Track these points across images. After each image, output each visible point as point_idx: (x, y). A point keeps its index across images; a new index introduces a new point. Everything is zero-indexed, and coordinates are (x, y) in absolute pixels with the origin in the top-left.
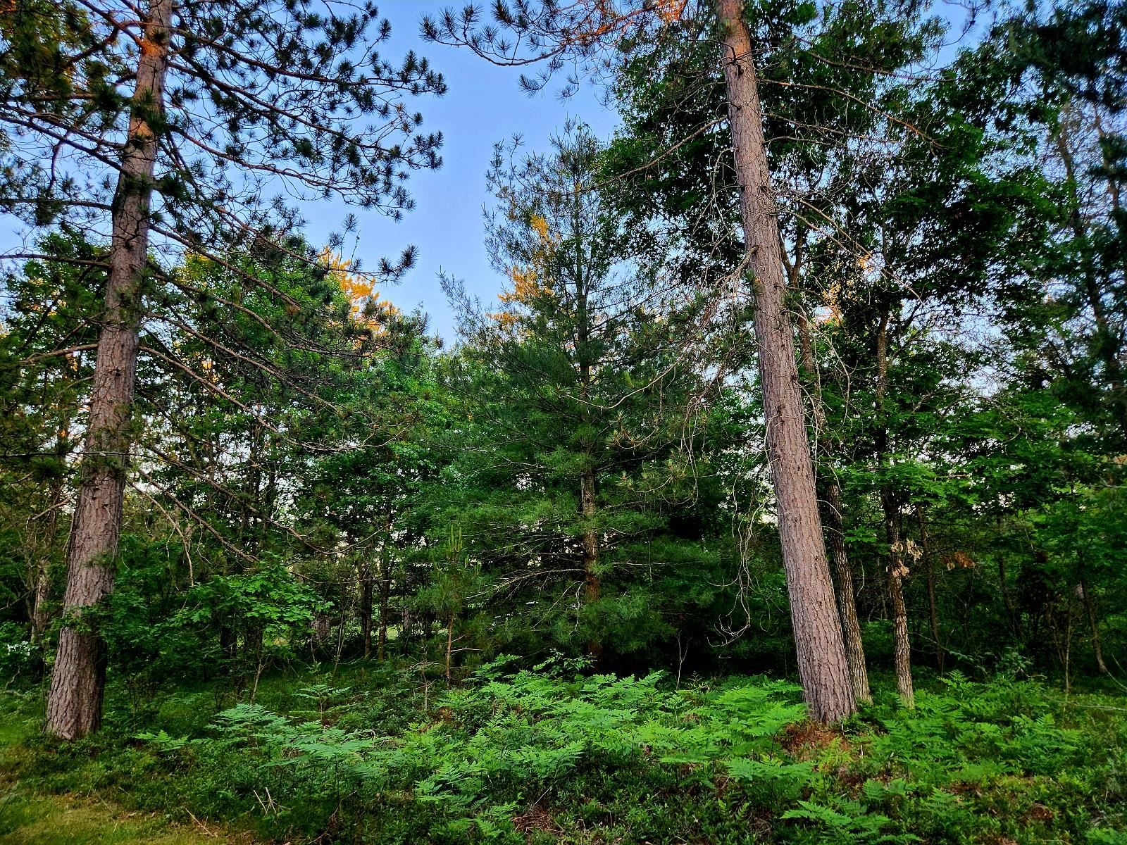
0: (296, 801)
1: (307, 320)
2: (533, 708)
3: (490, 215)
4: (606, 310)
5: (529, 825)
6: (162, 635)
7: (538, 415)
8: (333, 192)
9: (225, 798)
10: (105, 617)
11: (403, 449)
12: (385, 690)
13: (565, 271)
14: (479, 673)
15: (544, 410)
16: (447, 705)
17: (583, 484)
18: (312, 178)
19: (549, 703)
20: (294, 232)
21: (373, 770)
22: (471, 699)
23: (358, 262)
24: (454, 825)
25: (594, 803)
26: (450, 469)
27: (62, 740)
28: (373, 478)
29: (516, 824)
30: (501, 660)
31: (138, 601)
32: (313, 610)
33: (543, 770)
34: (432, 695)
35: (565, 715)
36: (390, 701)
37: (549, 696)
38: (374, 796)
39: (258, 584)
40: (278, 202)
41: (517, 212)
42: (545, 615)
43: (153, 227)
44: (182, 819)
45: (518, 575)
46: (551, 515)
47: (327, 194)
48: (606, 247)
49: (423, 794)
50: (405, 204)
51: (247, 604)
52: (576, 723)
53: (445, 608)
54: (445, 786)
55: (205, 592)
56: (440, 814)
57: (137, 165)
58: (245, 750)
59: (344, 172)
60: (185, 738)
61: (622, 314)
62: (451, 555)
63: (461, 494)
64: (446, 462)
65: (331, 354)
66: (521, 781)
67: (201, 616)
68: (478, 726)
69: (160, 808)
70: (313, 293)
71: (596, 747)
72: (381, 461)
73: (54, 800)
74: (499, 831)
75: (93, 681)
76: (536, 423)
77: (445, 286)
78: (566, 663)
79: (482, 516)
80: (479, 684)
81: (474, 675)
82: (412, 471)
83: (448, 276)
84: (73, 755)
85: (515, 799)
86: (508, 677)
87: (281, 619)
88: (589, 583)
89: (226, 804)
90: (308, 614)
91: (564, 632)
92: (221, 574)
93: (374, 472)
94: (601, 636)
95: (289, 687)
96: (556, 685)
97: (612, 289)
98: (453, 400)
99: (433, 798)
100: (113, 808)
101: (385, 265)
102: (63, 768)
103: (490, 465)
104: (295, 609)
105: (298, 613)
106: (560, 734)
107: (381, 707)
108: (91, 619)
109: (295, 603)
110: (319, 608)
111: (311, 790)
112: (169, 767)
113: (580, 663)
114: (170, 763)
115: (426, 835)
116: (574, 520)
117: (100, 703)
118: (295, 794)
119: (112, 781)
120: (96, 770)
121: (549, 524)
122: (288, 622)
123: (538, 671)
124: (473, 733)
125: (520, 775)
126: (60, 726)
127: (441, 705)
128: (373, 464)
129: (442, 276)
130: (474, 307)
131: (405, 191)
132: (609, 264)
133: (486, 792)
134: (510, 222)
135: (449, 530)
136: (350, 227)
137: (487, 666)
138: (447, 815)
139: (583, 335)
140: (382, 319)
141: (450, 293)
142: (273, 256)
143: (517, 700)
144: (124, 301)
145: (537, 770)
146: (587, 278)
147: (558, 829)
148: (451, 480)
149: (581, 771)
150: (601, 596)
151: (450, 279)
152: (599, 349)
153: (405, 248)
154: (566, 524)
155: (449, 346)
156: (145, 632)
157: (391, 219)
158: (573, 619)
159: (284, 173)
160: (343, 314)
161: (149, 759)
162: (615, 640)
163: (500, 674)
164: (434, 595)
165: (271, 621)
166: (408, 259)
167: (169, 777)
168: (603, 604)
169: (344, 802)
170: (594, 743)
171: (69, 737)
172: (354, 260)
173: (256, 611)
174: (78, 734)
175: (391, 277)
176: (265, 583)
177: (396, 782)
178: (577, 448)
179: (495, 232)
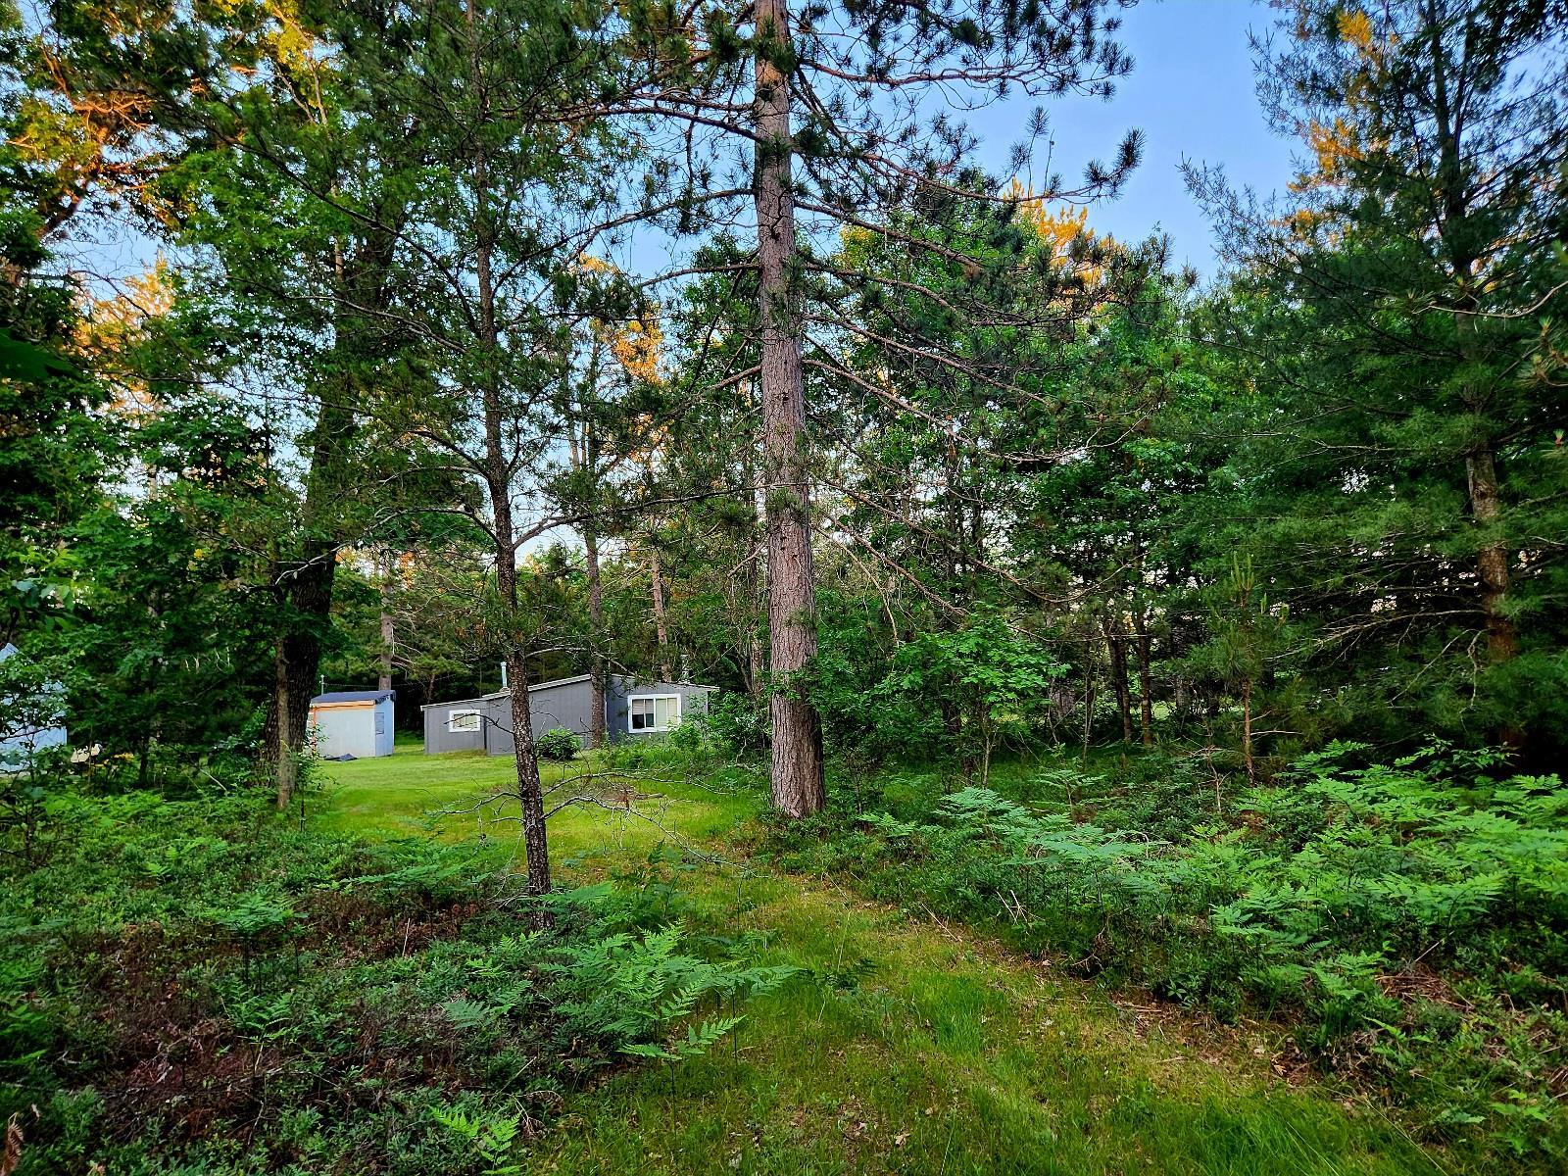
0: (1051, 911)
1: (992, 282)
2: (1400, 819)
3: (1263, 42)
4: (1504, 150)
5: (1408, 990)
6: (873, 704)
7: (1374, 361)
8: (1011, 84)
9: (965, 897)
10: (813, 683)
11: (1148, 449)
12: (1156, 783)
13: (1410, 99)
14: (1299, 765)
15: (1383, 353)
16: (1251, 807)
17: (1471, 471)
18: (979, 73)
19: (1431, 813)
20: (965, 162)
21: (1149, 882)
22: (1290, 802)
23: (1055, 180)
24: (1279, 972)
25: (1528, 973)
26: (1226, 470)
27: (790, 817)
28: (1111, 497)
29: (1384, 986)
30: (1336, 749)
31: (843, 665)
32: (1045, 674)
33: (1427, 912)
34: (1229, 794)
35: (1459, 835)
36: (1166, 798)
37: (1428, 803)
38: (1155, 918)
39: (972, 642)
40: (939, 125)
41: (1312, 21)
42: (1411, 684)
43: (797, 204)
44: (920, 916)
45: (1354, 622)
46: (1410, 526)
47: (1002, 90)
48: (1497, 27)
49: (1225, 923)
50: (1117, 67)
51: (963, 668)
52: (1485, 846)
53: (1234, 671)
54: (1257, 917)
55: (912, 653)
56: (1255, 954)
57: (770, 127)
58: (984, 843)
59: (1022, 48)
60: (913, 824)
61: (1538, 148)
62: (1237, 595)
63: (1246, 505)
64: (1217, 463)
65: (1029, 324)
66: (1388, 925)
67: (911, 682)
68: (1304, 840)
69: (896, 900)
70: (998, 243)
71: (1526, 886)
72: (1118, 472)
73: (789, 879)
74: (1355, 992)
75: (812, 754)
76: (1369, 377)
77: (1194, 183)
78: (1456, 757)
79: (1284, 535)
80: (1300, 782)
81: (1292, 769)
82: (1167, 482)
83: (1196, 165)
84: (803, 834)
85: (1380, 949)
86: (1351, 773)
87: (1005, 686)
88: (1493, 633)
89: (968, 906)
90: (1039, 680)
91: (1447, 708)
92: (928, 631)
93: (1110, 488)
94: (1523, 717)
95: (1030, 773)
96: (1440, 789)
97: (1513, 107)
98: (1222, 365)
99: (1243, 931)
100: (847, 895)
101: (1095, 173)
102: (794, 847)
103: (1291, 456)
104: (1022, 673)
105: (1025, 679)
106: (1454, 862)
107: (1153, 804)
108: (798, 684)
109: (1020, 666)
110: (1053, 673)
111: (1068, 901)
112: (901, 855)
113: (1484, 757)
114: (902, 852)
115: (1236, 979)
116: (1455, 529)
117: (822, 778)
118: (1050, 902)
119: (843, 865)
120: (826, 852)
121: (1406, 539)
122: (1015, 691)
123: (1403, 768)
124: (1298, 849)
125: (1384, 916)
126: (786, 802)
127: (1243, 807)
128: (1107, 478)
129: (1185, 168)
130: (1243, 205)
131: (1115, 46)
132: (1505, 60)
133: (1327, 933)
134: (1299, 43)
135: (1230, 559)
136: (1038, 129)
137: (1312, 757)
138: (1266, 956)
139: (1456, 208)
140: (1097, 258)
141: (1201, 194)
142: (942, 203)
143: (1369, 808)
144: (779, 305)
145: (1413, 912)
146: (1459, 100)
147: (1464, 1003)
148: (1226, 487)
149: (1500, 923)
150: (1520, 653)
151: (1201, 169)
152: (1491, 226)
153: (1122, 138)
154: (1441, 536)
155: (1207, 282)
156: (856, 701)
157: (1098, 97)
158: (1466, 690)
159: (942, 77)
160: (1042, 263)
161: (879, 845)
162: (1555, 724)
163: (1335, 769)
164: (1215, 655)
165: (995, 688)
166: (1129, 155)
167: (901, 867)
168: (1525, 664)
169: (1113, 921)
170: (1523, 881)
171: (797, 815)
172: (1049, 178)
173: (975, 676)
174: (805, 813)
175: (1106, 188)
176: (981, 641)
177: (1185, 905)
178: (1457, 405)
179: (1273, 69)
